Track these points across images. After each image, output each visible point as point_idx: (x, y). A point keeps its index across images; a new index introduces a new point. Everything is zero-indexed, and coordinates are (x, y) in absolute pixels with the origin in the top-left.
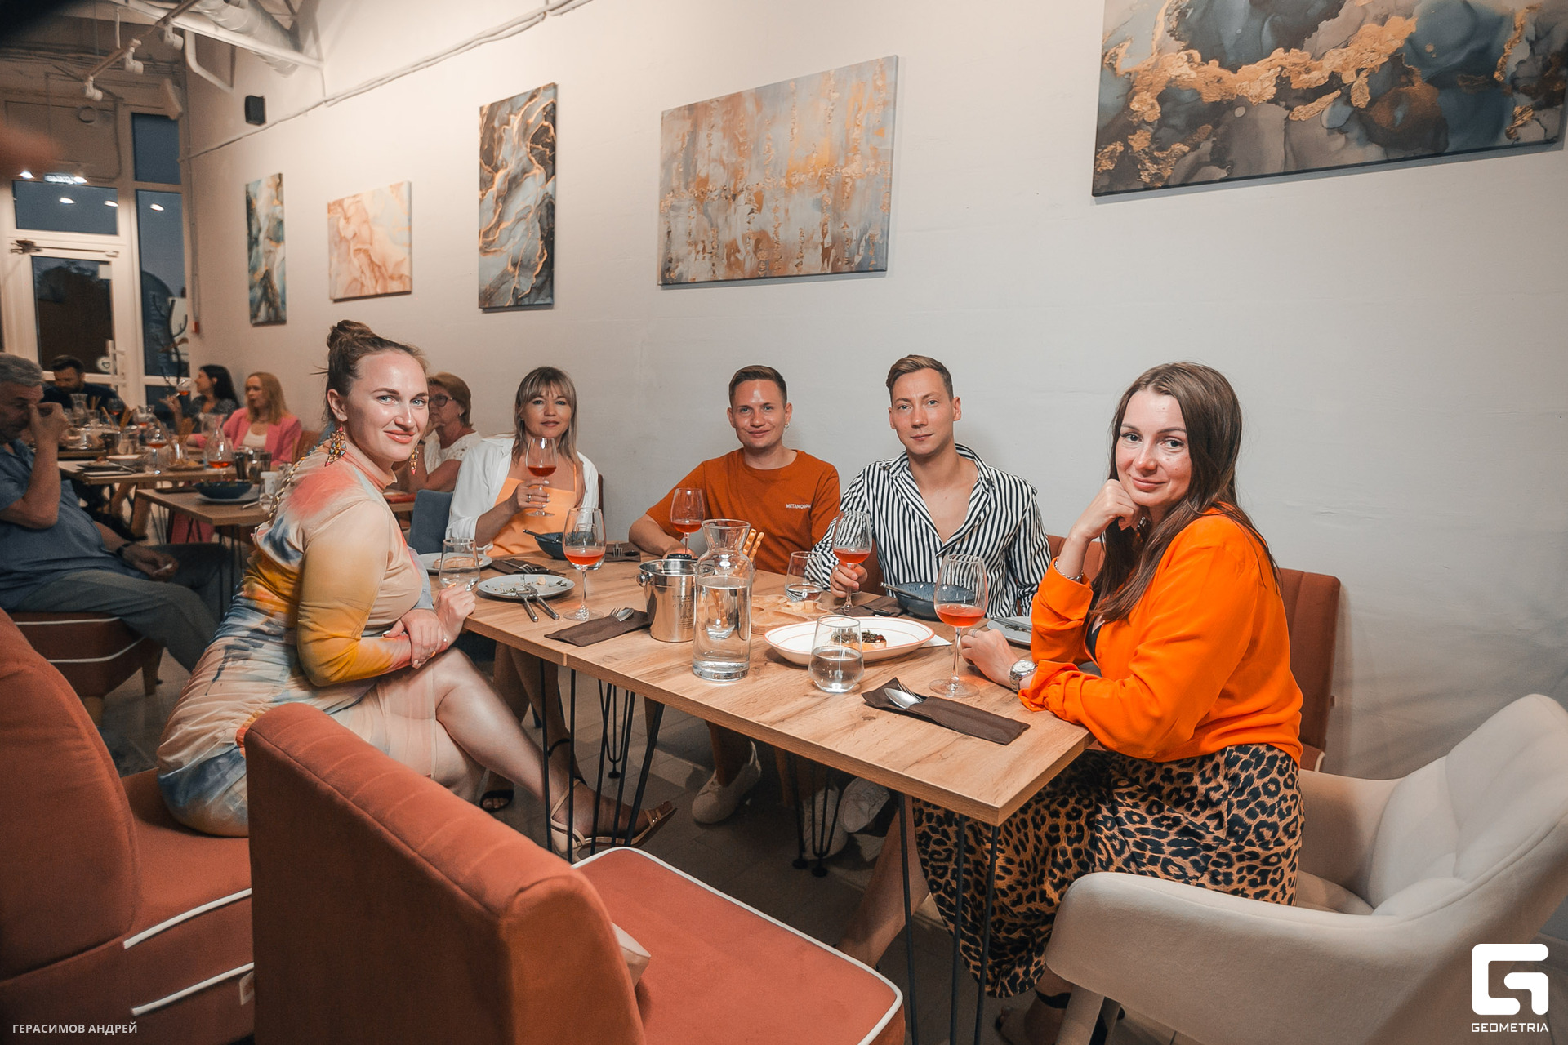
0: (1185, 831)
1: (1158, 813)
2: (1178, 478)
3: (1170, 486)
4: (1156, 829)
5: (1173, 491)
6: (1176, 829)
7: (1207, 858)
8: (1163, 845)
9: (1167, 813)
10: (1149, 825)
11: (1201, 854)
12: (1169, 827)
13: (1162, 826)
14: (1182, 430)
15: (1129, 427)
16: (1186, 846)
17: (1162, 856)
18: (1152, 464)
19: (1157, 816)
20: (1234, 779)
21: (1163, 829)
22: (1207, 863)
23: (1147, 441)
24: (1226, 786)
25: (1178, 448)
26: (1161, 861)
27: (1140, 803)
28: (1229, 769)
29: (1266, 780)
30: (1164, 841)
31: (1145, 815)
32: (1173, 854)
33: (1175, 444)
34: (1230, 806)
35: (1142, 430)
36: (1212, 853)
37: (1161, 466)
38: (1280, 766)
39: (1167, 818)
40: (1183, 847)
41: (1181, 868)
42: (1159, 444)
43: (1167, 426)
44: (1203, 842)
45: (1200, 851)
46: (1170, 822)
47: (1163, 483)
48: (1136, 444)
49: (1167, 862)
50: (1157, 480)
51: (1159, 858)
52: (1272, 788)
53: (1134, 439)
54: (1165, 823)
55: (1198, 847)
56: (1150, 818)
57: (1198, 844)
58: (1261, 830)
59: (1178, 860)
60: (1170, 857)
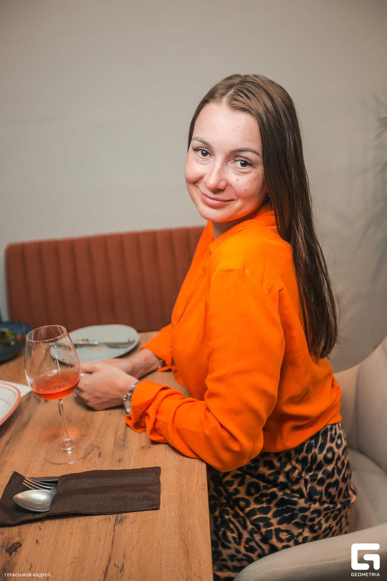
0: (282, 502)
1: (257, 492)
2: (246, 198)
3: (238, 204)
4: (259, 506)
5: (240, 209)
6: (274, 502)
7: (304, 518)
8: (269, 519)
9: (264, 491)
10: (253, 506)
11: (299, 516)
12: (269, 502)
13: (262, 503)
14: (254, 152)
15: (202, 142)
16: (287, 513)
17: (273, 528)
18: (222, 184)
19: (256, 495)
20: (304, 462)
21: (264, 505)
22: (305, 521)
23: (219, 159)
24: (299, 467)
25: (247, 169)
26: (273, 532)
27: (239, 488)
28: (299, 456)
29: (325, 452)
30: (269, 515)
31: (247, 497)
32: (280, 523)
33: (245, 164)
34: (306, 482)
35: (215, 147)
36: (308, 513)
37: (231, 186)
38: (331, 434)
39: (265, 495)
40: (284, 515)
41: (288, 531)
42: (229, 163)
43: (240, 146)
44: (298, 507)
45: (297, 515)
46: (269, 498)
47: (233, 200)
48: (206, 160)
49: (278, 531)
50: (227, 198)
51: (271, 530)
52: (330, 455)
53: (205, 154)
54: (264, 499)
55: (296, 512)
56: (251, 499)
57: (294, 509)
58: (329, 490)
59: (283, 527)
60: (278, 526)
